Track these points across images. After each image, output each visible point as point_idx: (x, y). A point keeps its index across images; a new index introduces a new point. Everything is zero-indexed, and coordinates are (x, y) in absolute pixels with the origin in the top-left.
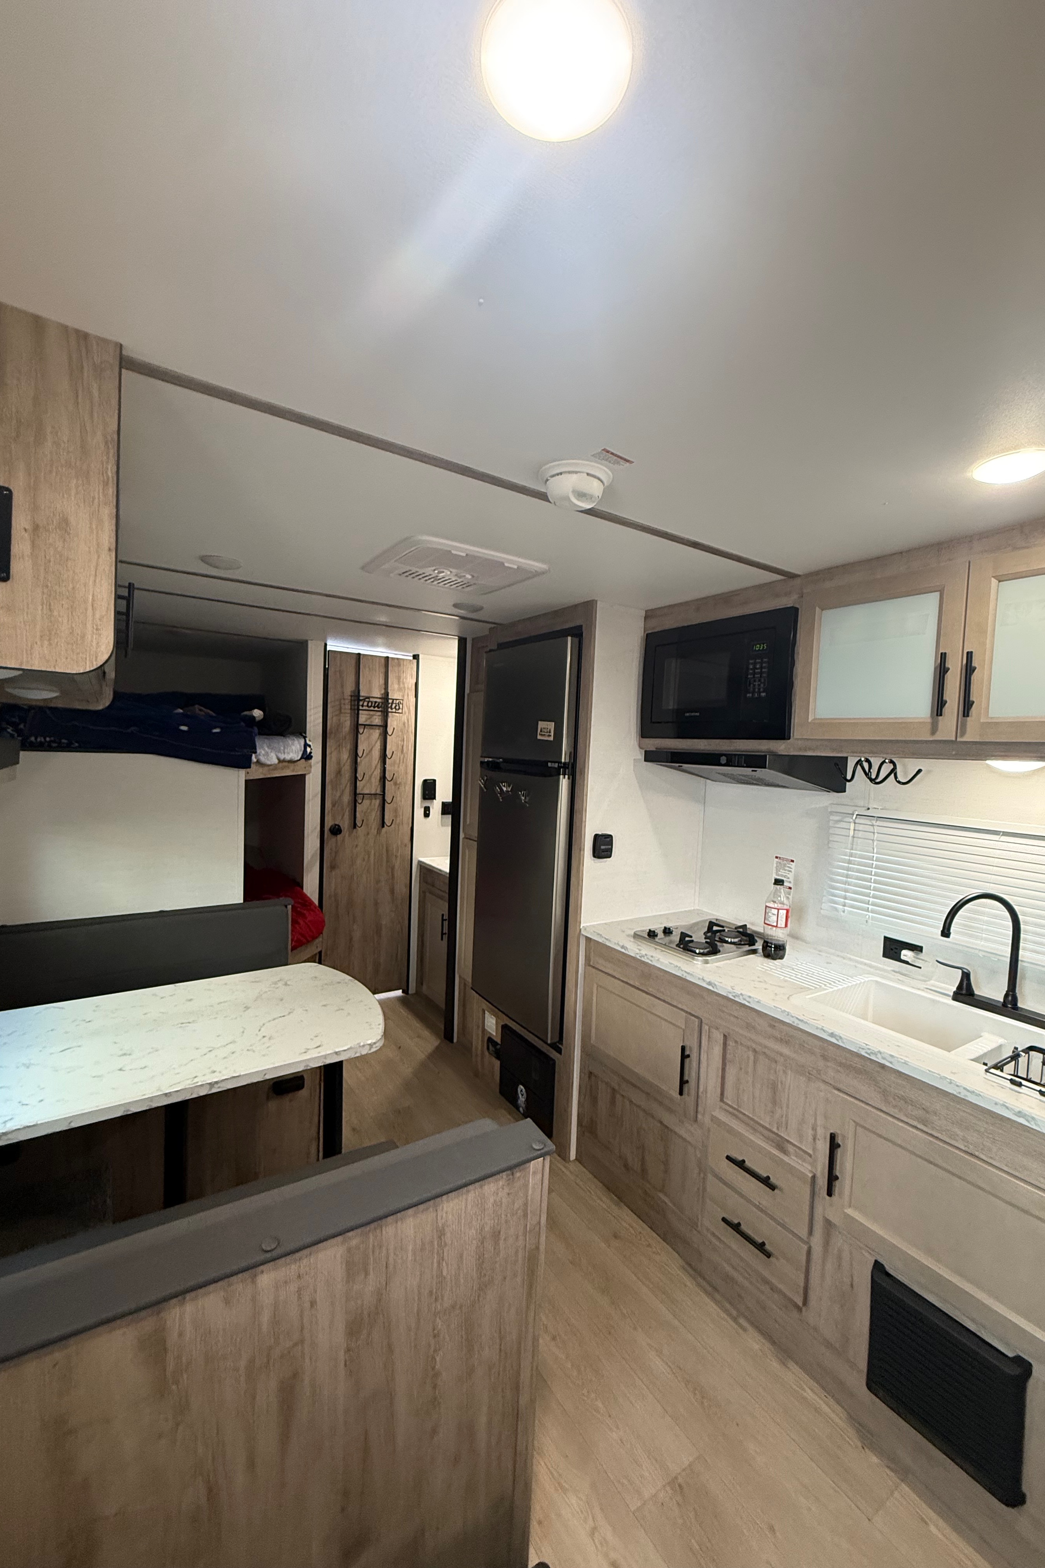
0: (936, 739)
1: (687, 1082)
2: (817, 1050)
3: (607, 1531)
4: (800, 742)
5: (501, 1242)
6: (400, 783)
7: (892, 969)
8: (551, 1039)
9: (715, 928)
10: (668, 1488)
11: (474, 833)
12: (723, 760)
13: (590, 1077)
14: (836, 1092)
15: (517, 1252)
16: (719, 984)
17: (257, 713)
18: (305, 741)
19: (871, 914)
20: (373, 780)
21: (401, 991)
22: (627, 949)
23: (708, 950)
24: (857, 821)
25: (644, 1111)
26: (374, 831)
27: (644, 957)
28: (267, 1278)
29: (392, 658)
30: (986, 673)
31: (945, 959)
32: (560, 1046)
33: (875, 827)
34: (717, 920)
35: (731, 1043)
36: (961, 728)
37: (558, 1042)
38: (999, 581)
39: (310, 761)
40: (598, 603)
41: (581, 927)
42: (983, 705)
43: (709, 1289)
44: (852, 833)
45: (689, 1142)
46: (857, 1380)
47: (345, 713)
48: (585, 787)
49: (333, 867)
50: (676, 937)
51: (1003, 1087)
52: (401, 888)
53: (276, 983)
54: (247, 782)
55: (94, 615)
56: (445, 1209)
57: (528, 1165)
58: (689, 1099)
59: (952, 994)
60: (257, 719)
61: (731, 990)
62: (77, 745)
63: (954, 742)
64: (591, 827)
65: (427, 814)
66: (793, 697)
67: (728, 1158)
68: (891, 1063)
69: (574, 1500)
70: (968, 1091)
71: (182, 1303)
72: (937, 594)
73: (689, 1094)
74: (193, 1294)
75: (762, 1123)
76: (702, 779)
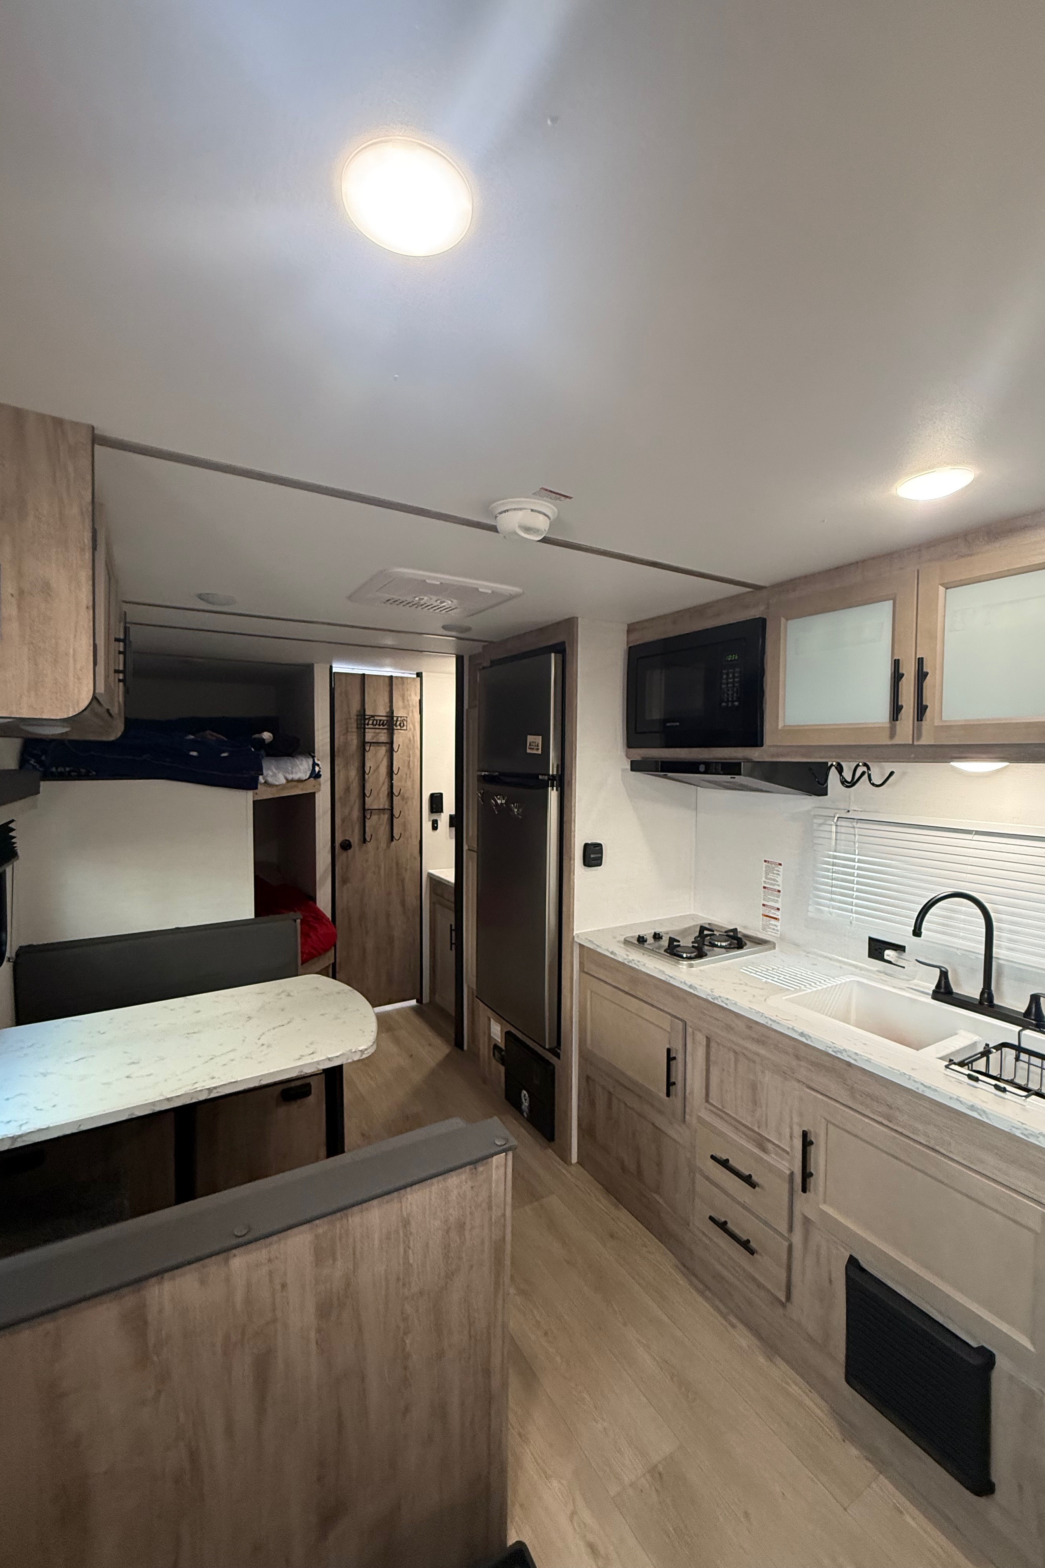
0: (896, 743)
1: (674, 1084)
2: (790, 1050)
3: (586, 1515)
4: (772, 749)
5: (467, 1233)
6: (408, 797)
7: (877, 969)
8: (549, 1044)
9: (706, 932)
10: (648, 1476)
11: (475, 845)
12: (702, 768)
13: (587, 1082)
14: (808, 1090)
15: (483, 1243)
16: (700, 987)
17: (267, 736)
18: (314, 761)
19: (855, 915)
20: (381, 795)
21: (415, 1000)
22: (615, 954)
23: (695, 954)
24: (839, 823)
25: (637, 1113)
26: (383, 845)
27: (631, 962)
28: (239, 1262)
29: (396, 677)
30: (938, 677)
31: (926, 958)
32: (559, 1051)
33: (857, 830)
34: (709, 924)
35: (713, 1044)
36: (917, 733)
37: (556, 1047)
38: (947, 589)
39: (318, 780)
40: (580, 619)
41: (574, 934)
42: (937, 708)
43: (701, 1286)
44: (834, 835)
45: (678, 1142)
46: (836, 1372)
47: (352, 732)
48: (573, 798)
49: (345, 881)
50: (665, 943)
51: (960, 1082)
52: (412, 901)
53: (279, 994)
54: (255, 803)
55: (75, 664)
56: (409, 1199)
57: (490, 1160)
58: (677, 1101)
59: (931, 992)
60: (267, 742)
61: (710, 992)
62: (94, 773)
63: (912, 745)
64: (580, 837)
65: (435, 827)
66: (764, 705)
67: (712, 1157)
68: (855, 1060)
69: (555, 1483)
70: (925, 1086)
71: (160, 1283)
72: (891, 602)
73: (676, 1095)
74: (170, 1273)
75: (743, 1122)
76: (693, 786)
